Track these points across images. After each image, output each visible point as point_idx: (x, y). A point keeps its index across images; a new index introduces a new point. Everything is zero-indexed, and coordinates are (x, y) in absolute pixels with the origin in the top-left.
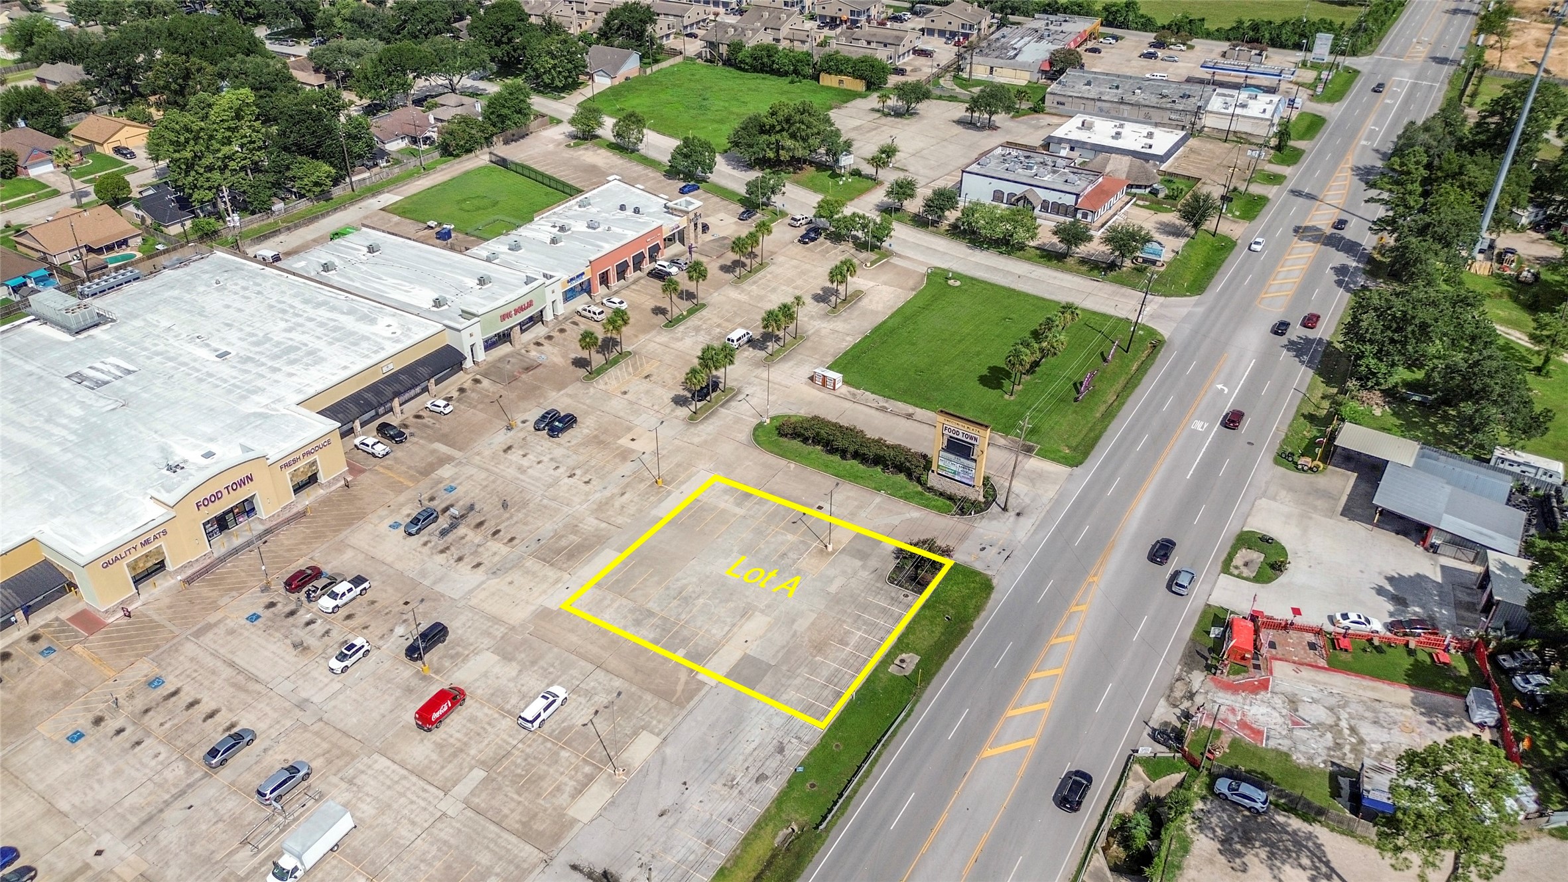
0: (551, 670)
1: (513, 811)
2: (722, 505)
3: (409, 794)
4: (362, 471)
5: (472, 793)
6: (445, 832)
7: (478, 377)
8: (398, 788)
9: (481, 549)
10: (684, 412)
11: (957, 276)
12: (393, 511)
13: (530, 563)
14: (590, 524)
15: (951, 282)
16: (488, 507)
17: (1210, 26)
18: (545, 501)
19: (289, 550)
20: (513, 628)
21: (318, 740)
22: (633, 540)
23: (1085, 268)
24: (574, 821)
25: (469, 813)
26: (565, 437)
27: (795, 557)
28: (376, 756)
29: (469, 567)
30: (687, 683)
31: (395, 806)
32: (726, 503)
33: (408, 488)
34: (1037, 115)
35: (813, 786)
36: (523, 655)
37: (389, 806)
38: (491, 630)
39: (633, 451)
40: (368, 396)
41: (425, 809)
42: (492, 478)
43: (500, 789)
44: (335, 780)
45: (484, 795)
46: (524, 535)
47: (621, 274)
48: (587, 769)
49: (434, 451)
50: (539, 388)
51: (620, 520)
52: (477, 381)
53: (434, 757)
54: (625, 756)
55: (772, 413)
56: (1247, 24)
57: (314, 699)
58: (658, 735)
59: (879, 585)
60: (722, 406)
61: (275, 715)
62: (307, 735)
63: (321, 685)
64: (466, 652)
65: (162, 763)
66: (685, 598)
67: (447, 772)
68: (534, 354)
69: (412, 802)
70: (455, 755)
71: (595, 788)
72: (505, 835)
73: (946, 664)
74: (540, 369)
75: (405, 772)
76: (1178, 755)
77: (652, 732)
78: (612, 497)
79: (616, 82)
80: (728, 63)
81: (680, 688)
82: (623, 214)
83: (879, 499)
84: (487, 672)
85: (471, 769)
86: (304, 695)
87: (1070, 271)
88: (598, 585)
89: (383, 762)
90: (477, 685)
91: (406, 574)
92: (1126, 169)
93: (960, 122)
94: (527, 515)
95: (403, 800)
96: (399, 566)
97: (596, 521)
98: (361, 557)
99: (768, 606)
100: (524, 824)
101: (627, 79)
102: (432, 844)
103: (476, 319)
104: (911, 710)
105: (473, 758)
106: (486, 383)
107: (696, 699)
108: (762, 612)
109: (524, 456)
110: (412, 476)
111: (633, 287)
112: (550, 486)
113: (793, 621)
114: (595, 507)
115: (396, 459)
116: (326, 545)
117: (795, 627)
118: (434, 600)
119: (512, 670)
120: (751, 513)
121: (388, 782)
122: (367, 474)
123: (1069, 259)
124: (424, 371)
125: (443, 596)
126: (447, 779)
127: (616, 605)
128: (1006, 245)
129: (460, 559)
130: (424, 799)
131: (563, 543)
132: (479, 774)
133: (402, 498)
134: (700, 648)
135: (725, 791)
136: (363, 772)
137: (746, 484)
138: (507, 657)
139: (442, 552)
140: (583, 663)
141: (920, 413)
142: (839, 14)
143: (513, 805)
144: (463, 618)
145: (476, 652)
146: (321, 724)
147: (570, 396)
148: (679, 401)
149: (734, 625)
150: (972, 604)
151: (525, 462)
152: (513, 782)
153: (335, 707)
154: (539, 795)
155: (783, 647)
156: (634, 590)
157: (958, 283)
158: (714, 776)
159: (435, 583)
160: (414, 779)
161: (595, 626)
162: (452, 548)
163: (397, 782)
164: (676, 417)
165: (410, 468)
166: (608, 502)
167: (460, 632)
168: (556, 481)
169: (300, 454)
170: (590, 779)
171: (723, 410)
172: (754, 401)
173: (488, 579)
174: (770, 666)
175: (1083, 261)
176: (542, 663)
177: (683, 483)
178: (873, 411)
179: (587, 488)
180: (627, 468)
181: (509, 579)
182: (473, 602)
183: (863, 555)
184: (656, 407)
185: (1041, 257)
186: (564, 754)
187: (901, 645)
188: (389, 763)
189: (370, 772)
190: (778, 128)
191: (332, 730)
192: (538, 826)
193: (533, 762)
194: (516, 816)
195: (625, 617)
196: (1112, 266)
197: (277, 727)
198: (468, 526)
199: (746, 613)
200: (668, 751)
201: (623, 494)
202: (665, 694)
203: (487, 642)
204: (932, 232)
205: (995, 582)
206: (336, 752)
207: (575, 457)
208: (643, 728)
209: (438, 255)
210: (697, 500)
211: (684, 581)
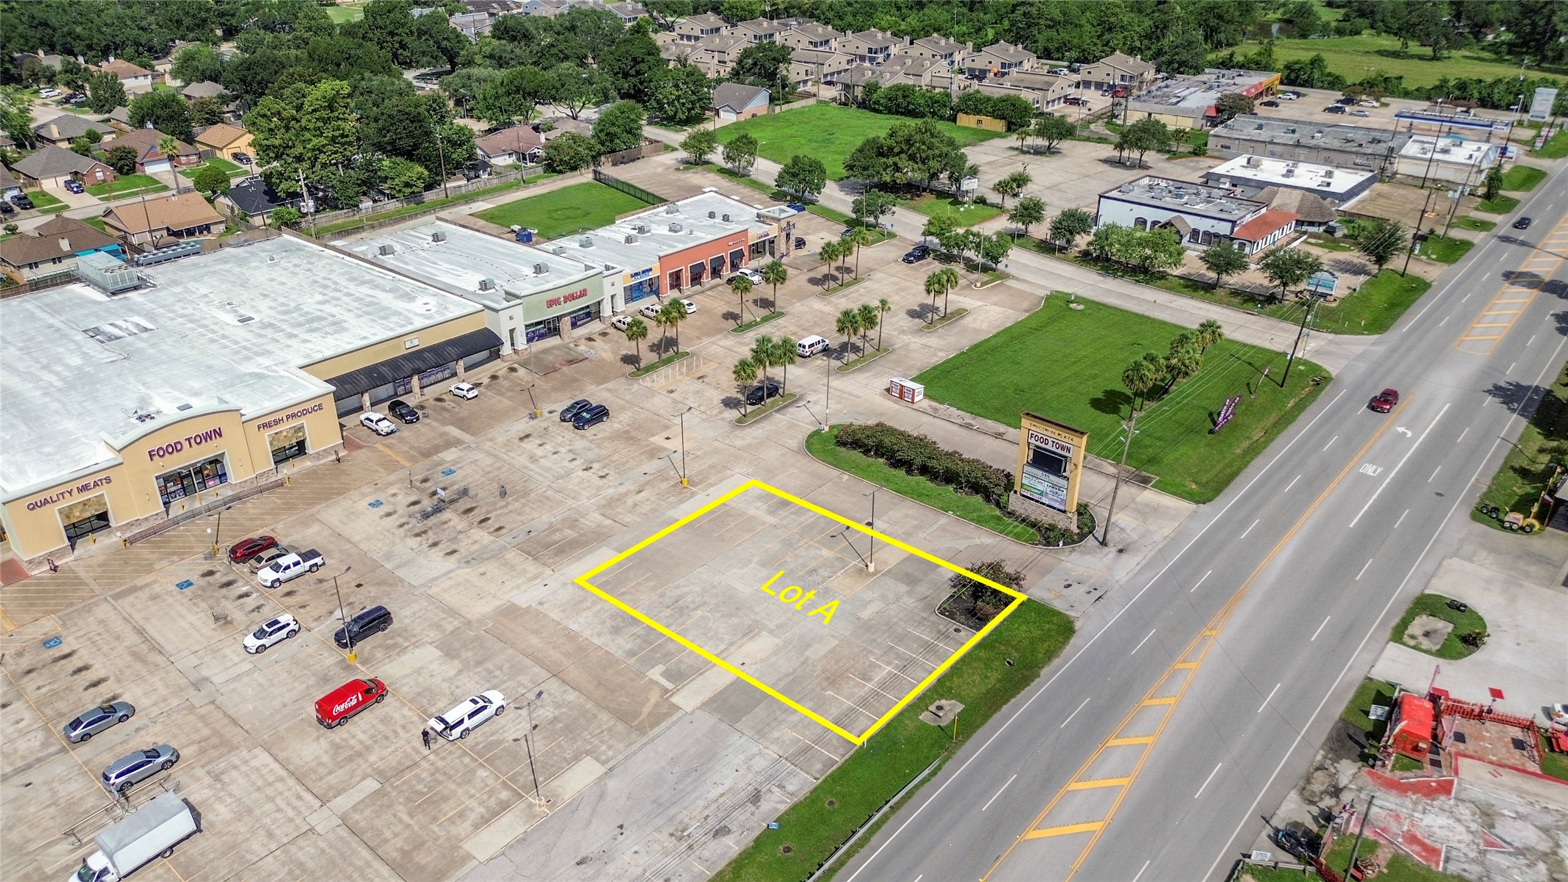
0: (497, 673)
1: (396, 835)
2: (752, 511)
3: (279, 801)
4: (360, 447)
5: (355, 808)
6: (305, 853)
7: (515, 366)
8: (269, 791)
9: (461, 536)
10: (734, 414)
11: (1079, 300)
12: (379, 489)
13: (510, 556)
14: (594, 519)
15: (1073, 306)
16: (484, 493)
17: (1409, 84)
18: (550, 493)
19: (251, 519)
20: (469, 623)
21: (200, 725)
22: (638, 540)
23: (1237, 300)
24: (469, 857)
25: (343, 832)
26: (591, 431)
27: (826, 574)
28: (258, 751)
29: (442, 554)
30: (657, 705)
31: (257, 812)
32: (758, 511)
33: (403, 467)
34: (1197, 158)
35: (787, 850)
36: (469, 654)
37: (250, 811)
38: (443, 623)
39: (665, 449)
40: (384, 370)
41: (291, 820)
42: (499, 464)
43: (390, 806)
44: (200, 772)
45: (367, 812)
46: (515, 526)
47: (696, 279)
48: (504, 795)
49: (445, 433)
50: (577, 380)
51: (628, 518)
52: (513, 370)
53: (325, 759)
54: (555, 784)
55: (834, 421)
56: (1452, 83)
57: (215, 680)
58: (603, 763)
59: (925, 615)
60: (777, 411)
61: (165, 692)
62: (191, 718)
63: (229, 664)
64: (406, 644)
65: (20, 731)
66: (681, 608)
67: (332, 779)
68: (583, 348)
69: (279, 810)
70: (350, 759)
71: (506, 819)
72: (377, 864)
73: (996, 716)
74: (586, 362)
75: (283, 773)
76: (1309, 868)
77: (597, 759)
78: (626, 494)
79: (742, 118)
80: (863, 105)
81: (646, 710)
82: (712, 221)
83: (944, 520)
84: (421, 668)
85: (364, 778)
86: (205, 672)
87: (1219, 302)
89: (265, 758)
90: (404, 681)
91: (369, 555)
92: (1297, 204)
93: (1106, 161)
94: (524, 505)
95: (269, 806)
96: (364, 546)
97: (601, 518)
98: (327, 533)
99: (780, 626)
100: (405, 854)
101: (754, 116)
102: (284, 864)
103: (518, 301)
104: (939, 768)
105: (371, 765)
106: (522, 372)
107: (663, 725)
108: (771, 632)
109: (540, 445)
110: (411, 456)
111: (709, 293)
112: (562, 477)
113: (808, 646)
114: (604, 502)
115: (401, 440)
116: (295, 517)
117: (807, 653)
118: (391, 585)
119: (451, 668)
120: (785, 522)
121: (260, 783)
122: (364, 450)
123: (1218, 290)
124: (452, 351)
125: (402, 581)
126: (330, 788)
127: (596, 608)
128: (1143, 273)
129: (435, 544)
130: (295, 808)
131: (557, 537)
132: (372, 785)
134: (683, 667)
135: (670, 843)
136: (235, 767)
137: (787, 491)
138: (449, 653)
139: (417, 535)
140: (537, 669)
141: (1012, 433)
142: (989, 67)
143: (399, 828)
144: (416, 607)
145: (416, 645)
146: (212, 707)
147: (610, 391)
148: (729, 403)
149: (732, 644)
150: (1042, 648)
151: (540, 452)
152: (409, 800)
153: (234, 690)
154: (435, 819)
155: (787, 675)
157: (1081, 307)
158: (659, 821)
159: (398, 567)
160: (291, 782)
161: (565, 628)
162: (430, 533)
163: (270, 784)
164: (723, 419)
165: (412, 448)
166: (621, 498)
167: (407, 621)
168: (568, 474)
169: (283, 414)
170: (504, 806)
171: (778, 415)
172: (815, 409)
173: (459, 568)
174: (765, 696)
175: (1235, 293)
176: (489, 665)
177: (712, 485)
178: (955, 428)
179: (601, 482)
180: (652, 466)
181: (482, 570)
182: (433, 591)
183: (912, 580)
184: (702, 408)
185: (1186, 287)
186: (482, 773)
187: (942, 688)
188: (269, 760)
189: (244, 768)
190: (896, 150)
191: (221, 715)
192: (421, 858)
193: (441, 778)
194: (399, 842)
195: (603, 623)
196: (1271, 299)
197: (162, 705)
198: (456, 511)
199: (751, 631)
200: (612, 784)
201: (640, 492)
202: (625, 716)
203: (433, 634)
204: (1059, 259)
205: (1078, 625)
206: (215, 740)
207: (597, 450)
208: (588, 753)
209: (504, 247)
210: (724, 504)
211: (685, 590)
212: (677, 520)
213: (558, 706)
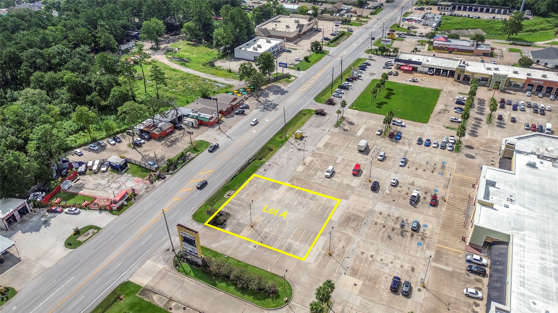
0: (334, 183)
2: (297, 243)
3: (352, 158)
6: (339, 153)
13: (362, 215)
14: (349, 232)
16: (396, 236)
18: (375, 242)
20: (353, 193)
22: (328, 225)
25: (335, 156)
27: (264, 222)
30: (293, 182)
36: (345, 186)
37: (354, 156)
38: (359, 193)
41: (346, 156)
42: (407, 252)
43: (331, 160)
45: (334, 159)
46: (372, 226)
48: (312, 164)
53: (351, 164)
54: (304, 167)
59: (234, 213)
64: (362, 186)
66: (301, 204)
69: (349, 157)
70: (347, 165)
71: (309, 162)
75: (356, 161)
78: (348, 245)
81: (295, 181)
83: (229, 253)
84: (352, 182)
85: (341, 163)
88: (333, 208)
91: (403, 208)
96: (408, 211)
97: (347, 233)
99: (273, 203)
105: (342, 165)
107: (289, 179)
108: (274, 201)
109: (402, 266)
110: (443, 250)
112: (378, 250)
113: (264, 199)
114: (352, 240)
117: (263, 198)
119: (345, 182)
120: (284, 240)
125: (384, 203)
127: (324, 201)
129: (389, 215)
131: (355, 223)
132: (338, 162)
133: (435, 238)
134: (292, 190)
135: (278, 163)
137: (290, 257)
138: (349, 186)
139: (397, 217)
143: (326, 158)
149: (283, 197)
151: (398, 262)
152: (329, 161)
154: (322, 160)
155: (266, 192)
156: (320, 206)
158: (281, 165)
159: (390, 207)
161: (327, 195)
162: (395, 219)
167: (369, 192)
173: (373, 208)
174: (270, 187)
176: (337, 184)
177: (319, 255)
179: (361, 250)
180: (349, 262)
182: (372, 201)
183: (239, 224)
199: (280, 201)
200: (294, 169)
201: (343, 247)
202: (298, 179)
203: (358, 189)
207: (378, 268)
208: (301, 172)
211: (303, 210)
212: (321, 235)
213: (314, 179)
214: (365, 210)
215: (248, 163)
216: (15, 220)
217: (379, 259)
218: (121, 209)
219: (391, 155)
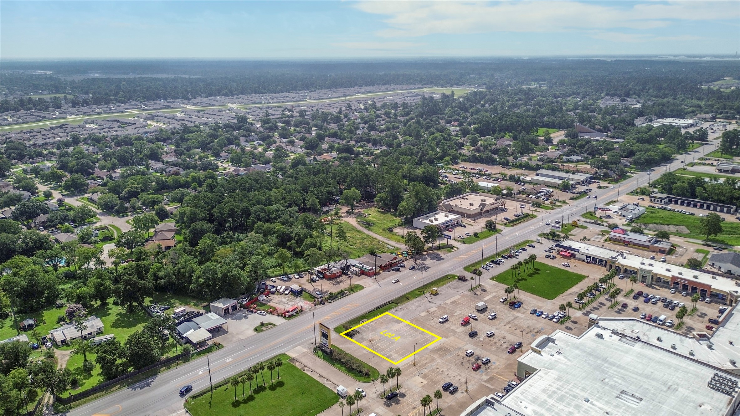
10: (402, 391)
12: (497, 367)
13: (452, 349)
14: (436, 356)
18: (450, 365)
20: (454, 335)
22: (423, 350)
27: (380, 340)
32: (395, 356)
36: (450, 330)
38: (459, 336)
39: (422, 377)
48: (434, 313)
49: (492, 385)
50: (459, 407)
51: (427, 356)
54: (427, 314)
59: (362, 332)
60: (387, 390)
66: (411, 335)
78: (429, 363)
88: (433, 341)
90: (459, 327)
91: (485, 350)
94: (455, 361)
96: (488, 353)
97: (434, 357)
98: (500, 355)
99: (391, 331)
107: (411, 319)
108: (393, 330)
112: (450, 369)
113: (386, 328)
114: (435, 361)
119: (452, 328)
120: (388, 352)
125: (473, 345)
127: (428, 337)
131: (443, 352)
133: (496, 371)
137: (387, 361)
138: (454, 330)
139: (477, 354)
140: (436, 327)
141: (316, 377)
144: (467, 339)
147: (447, 403)
148: (403, 395)
149: (400, 329)
151: (459, 377)
155: (390, 324)
156: (424, 339)
158: (410, 309)
159: (477, 348)
161: (433, 333)
164: (405, 389)
165: (498, 380)
166: (430, 362)
168: (448, 370)
172: (374, 390)
173: (462, 347)
174: (394, 322)
177: (407, 364)
179: (437, 367)
180: (425, 371)
182: (465, 342)
183: (362, 338)
184: (412, 394)
195: (426, 334)
199: (397, 331)
200: (418, 313)
201: (426, 363)
202: (417, 320)
207: (442, 377)
208: (423, 317)
210: (403, 358)
211: (411, 338)
212: (415, 354)
213: (430, 322)
214: (457, 347)
215: (386, 304)
216: (229, 312)
217: (446, 373)
218: (291, 317)
219: (502, 317)
